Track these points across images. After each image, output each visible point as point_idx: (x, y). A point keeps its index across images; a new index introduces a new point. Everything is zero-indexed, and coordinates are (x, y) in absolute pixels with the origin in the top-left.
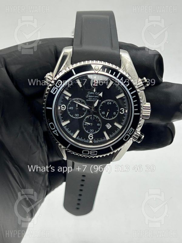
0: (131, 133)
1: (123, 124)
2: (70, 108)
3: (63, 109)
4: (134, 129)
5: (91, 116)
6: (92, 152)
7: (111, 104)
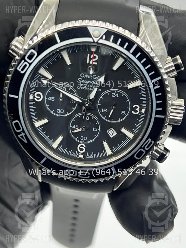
0: (147, 147)
1: (136, 131)
2: (49, 99)
3: (38, 99)
4: (153, 142)
5: (84, 113)
7: (118, 96)
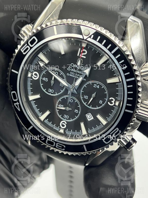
0: (115, 135)
2: (44, 79)
3: (35, 77)
6: (58, 145)
7: (98, 88)
